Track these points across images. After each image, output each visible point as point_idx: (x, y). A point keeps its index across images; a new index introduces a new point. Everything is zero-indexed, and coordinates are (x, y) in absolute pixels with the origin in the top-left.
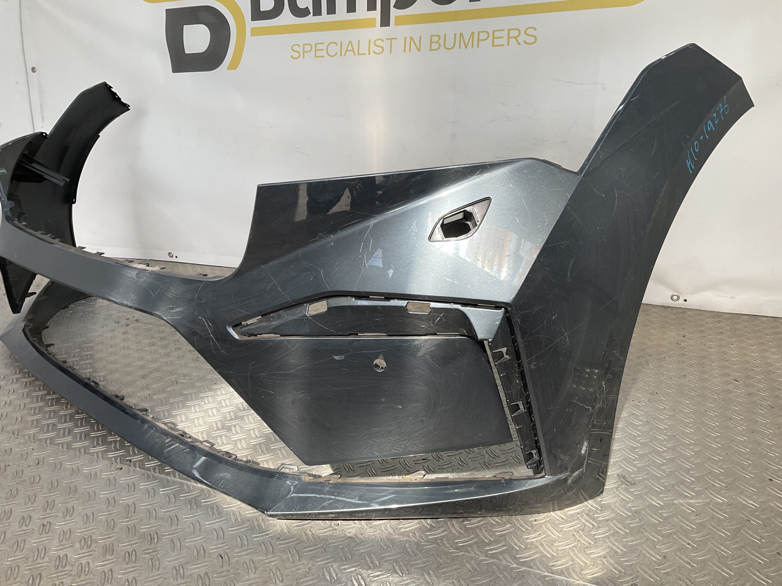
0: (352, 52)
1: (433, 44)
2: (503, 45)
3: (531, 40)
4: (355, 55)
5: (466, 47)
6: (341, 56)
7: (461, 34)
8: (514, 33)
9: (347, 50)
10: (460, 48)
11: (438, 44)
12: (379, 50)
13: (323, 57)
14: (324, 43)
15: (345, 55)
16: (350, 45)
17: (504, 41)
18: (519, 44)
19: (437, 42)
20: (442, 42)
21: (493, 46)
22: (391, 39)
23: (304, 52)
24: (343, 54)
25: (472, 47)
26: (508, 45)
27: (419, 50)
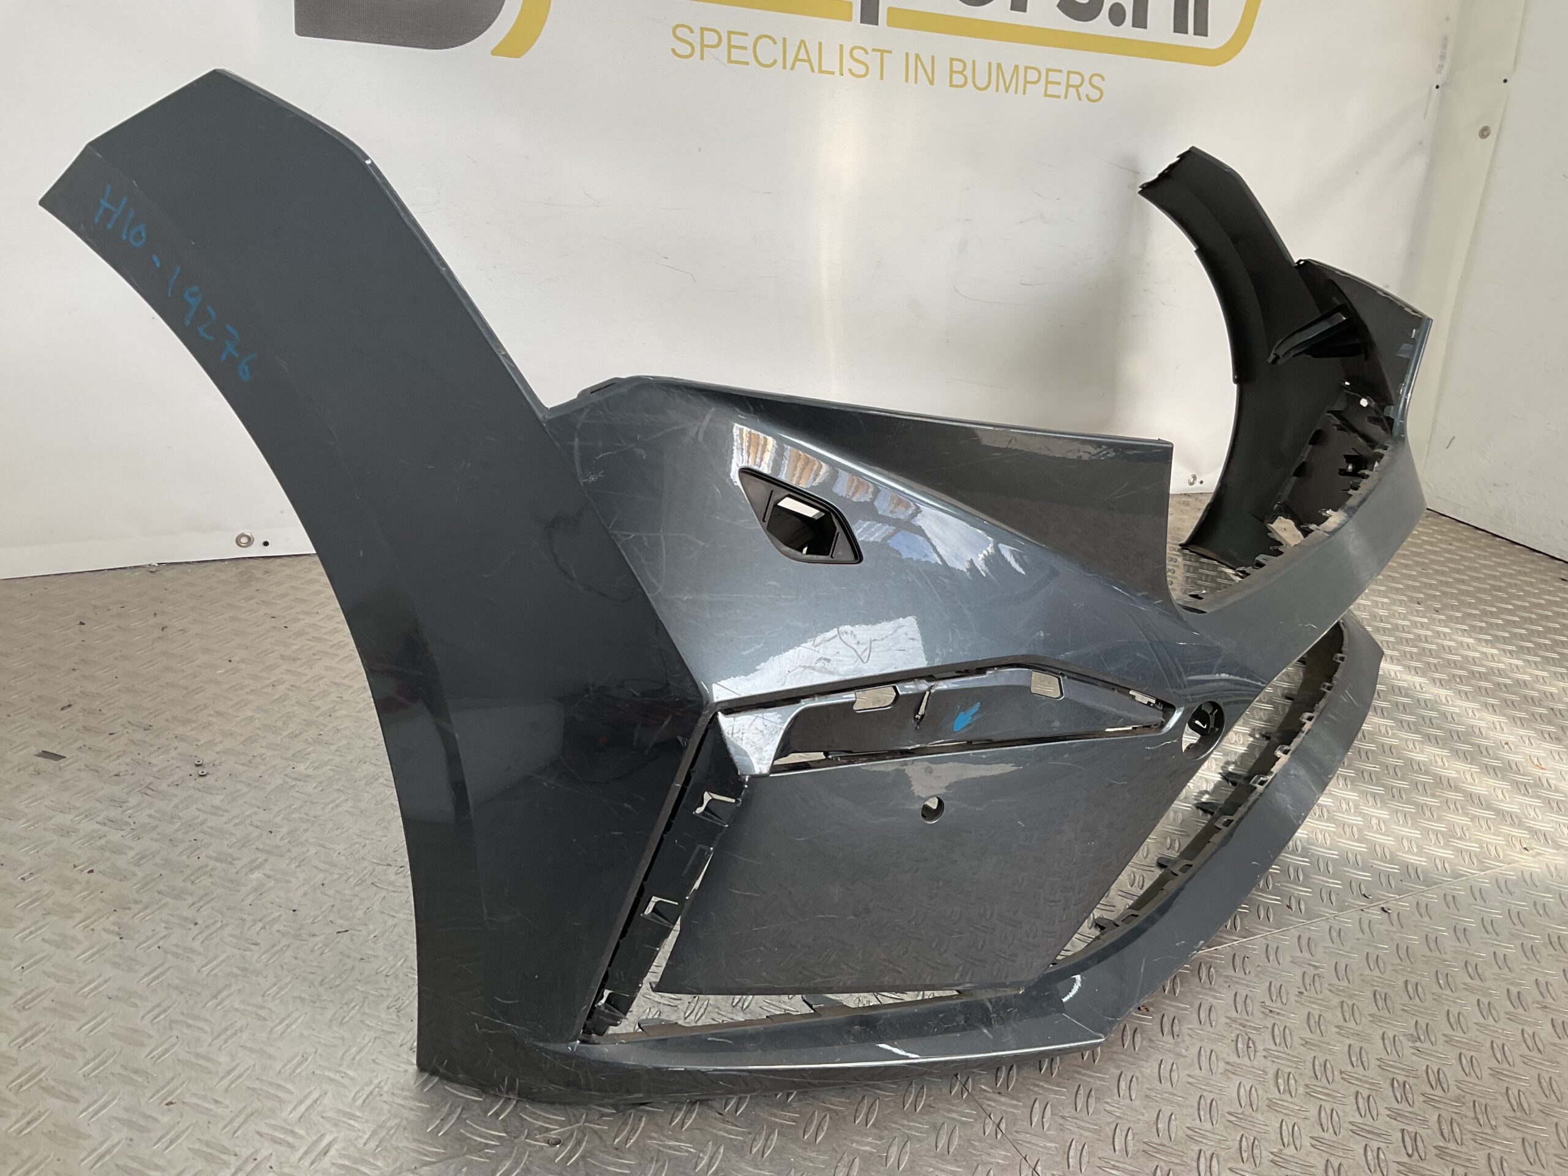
0: (807, 64)
1: (954, 75)
2: (1059, 97)
3: (1095, 94)
4: (813, 70)
5: (1007, 90)
6: (784, 67)
7: (999, 65)
8: (1075, 80)
9: (796, 59)
10: (997, 90)
11: (963, 78)
12: (860, 69)
13: (747, 64)
14: (746, 34)
15: (792, 68)
16: (803, 50)
17: (1061, 90)
18: (1080, 99)
19: (961, 73)
20: (968, 72)
21: (1046, 95)
22: (882, 52)
23: (703, 46)
24: (789, 65)
25: (1016, 92)
26: (1066, 97)
27: (932, 82)
